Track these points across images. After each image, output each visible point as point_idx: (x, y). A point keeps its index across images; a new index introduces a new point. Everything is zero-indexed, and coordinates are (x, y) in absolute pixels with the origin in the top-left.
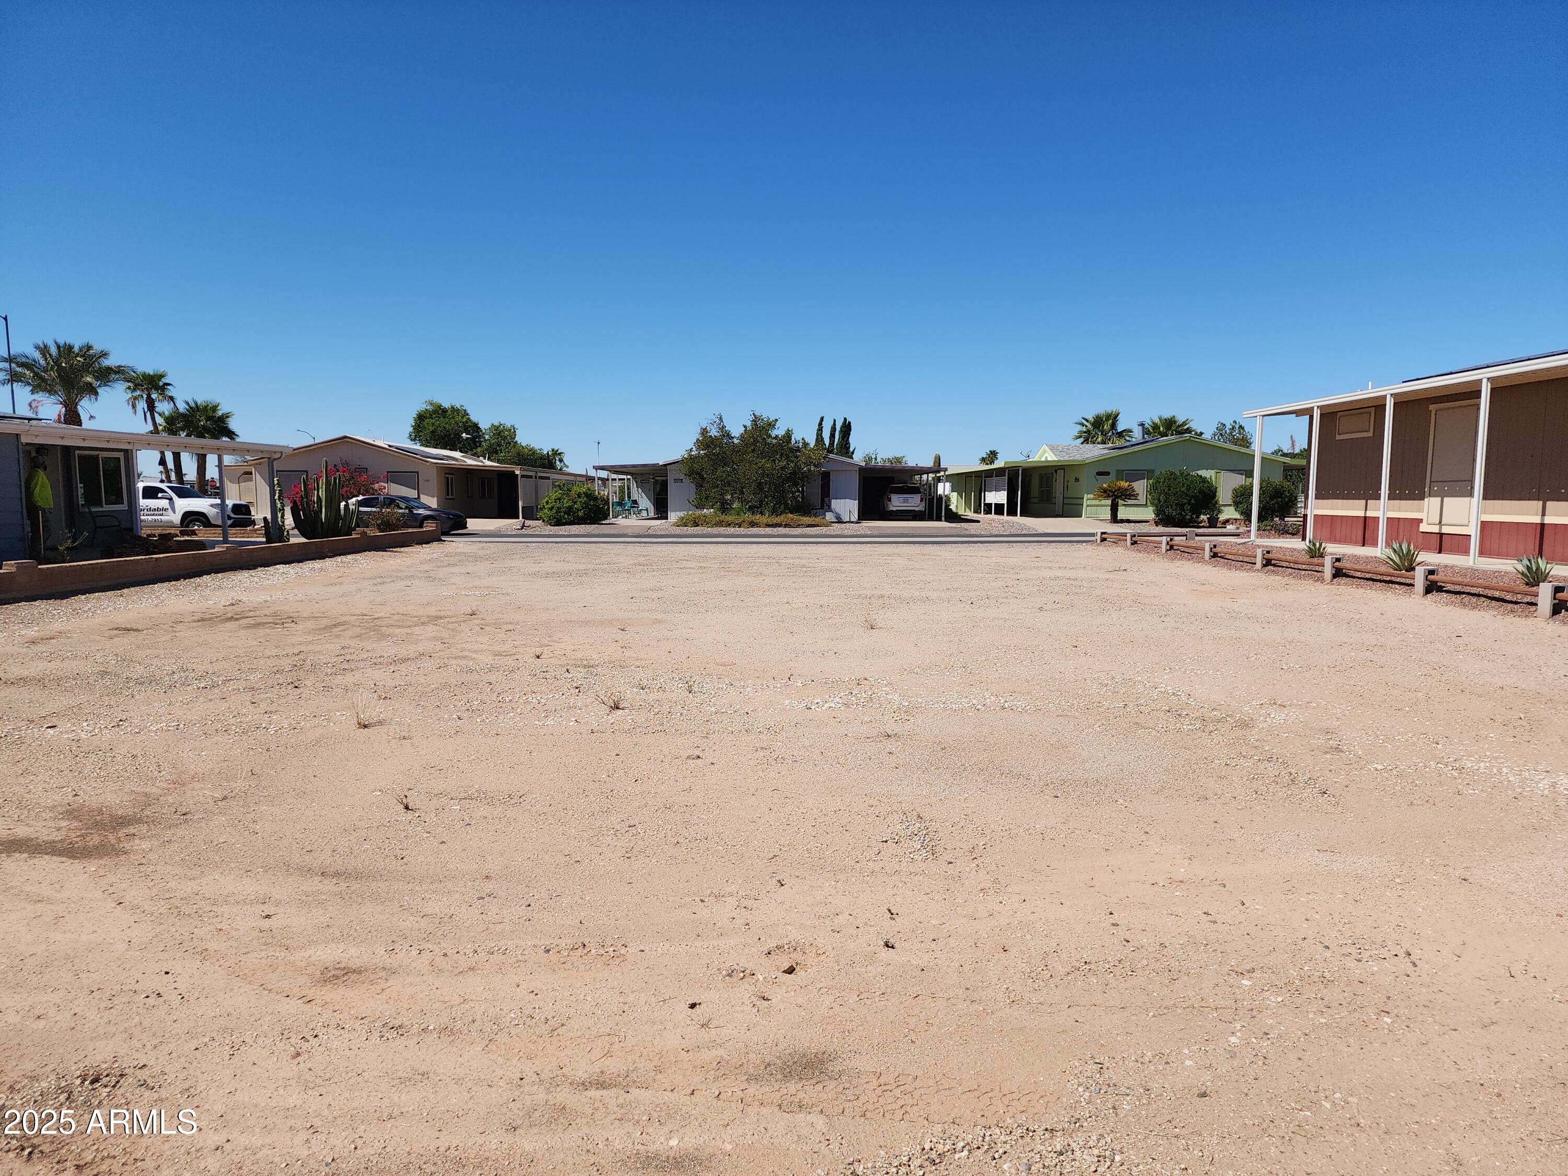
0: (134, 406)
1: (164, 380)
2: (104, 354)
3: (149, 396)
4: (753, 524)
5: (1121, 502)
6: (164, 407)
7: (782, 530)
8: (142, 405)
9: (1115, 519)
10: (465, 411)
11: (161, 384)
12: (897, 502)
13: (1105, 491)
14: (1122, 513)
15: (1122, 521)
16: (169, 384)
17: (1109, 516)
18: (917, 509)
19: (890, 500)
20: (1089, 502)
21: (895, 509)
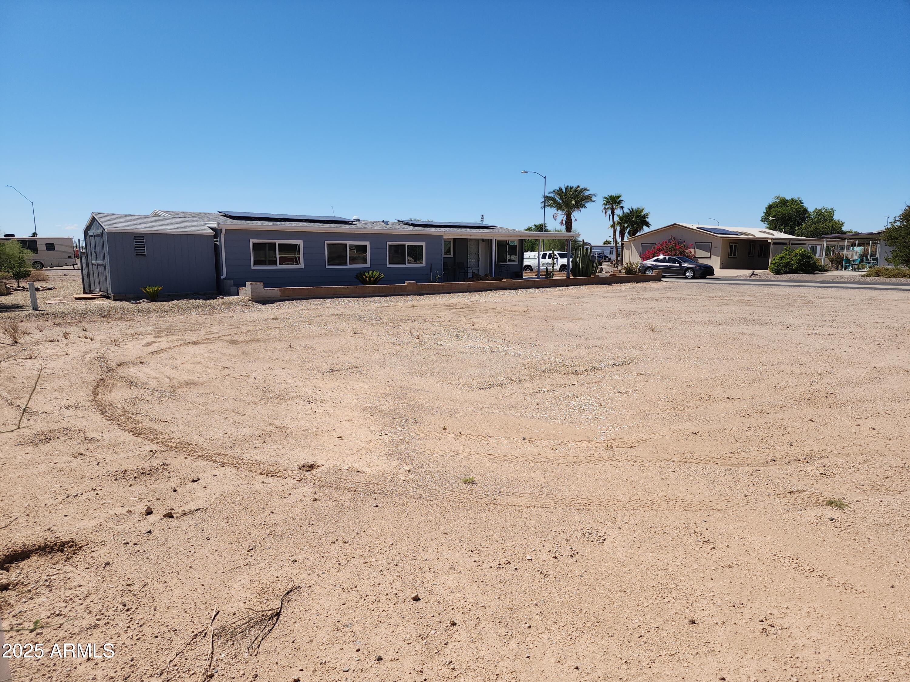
0: (606, 213)
1: (620, 199)
2: (585, 189)
3: (613, 207)
6: (618, 212)
8: (609, 212)
10: (801, 201)
11: (618, 201)
16: (622, 201)
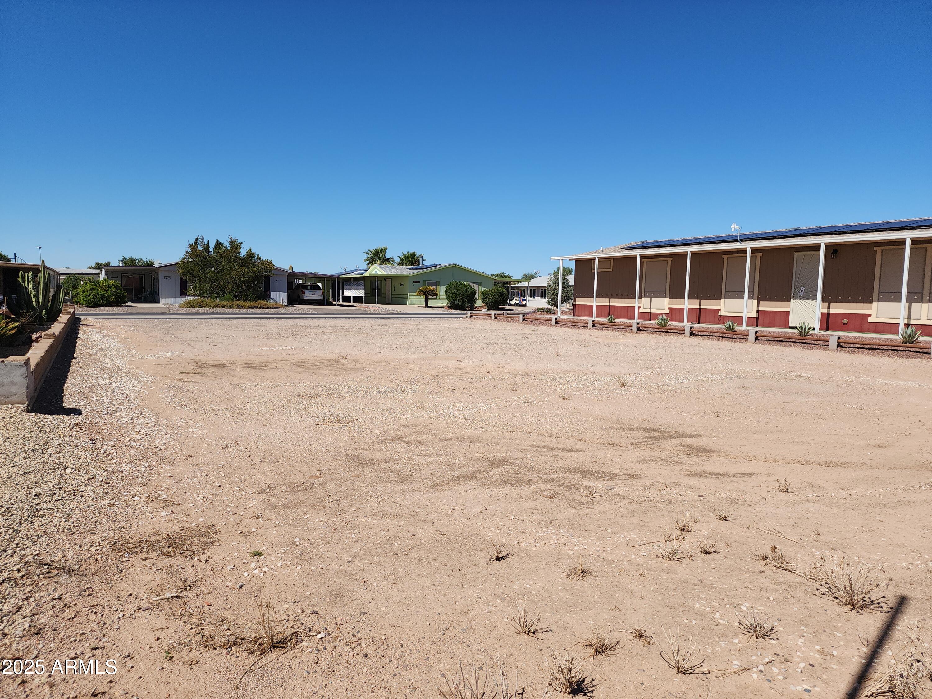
4: (239, 307)
5: (430, 297)
7: (257, 310)
9: (427, 306)
12: (308, 295)
13: (422, 291)
14: (431, 303)
15: (431, 307)
17: (424, 304)
18: (320, 299)
19: (304, 293)
20: (411, 297)
21: (307, 298)
